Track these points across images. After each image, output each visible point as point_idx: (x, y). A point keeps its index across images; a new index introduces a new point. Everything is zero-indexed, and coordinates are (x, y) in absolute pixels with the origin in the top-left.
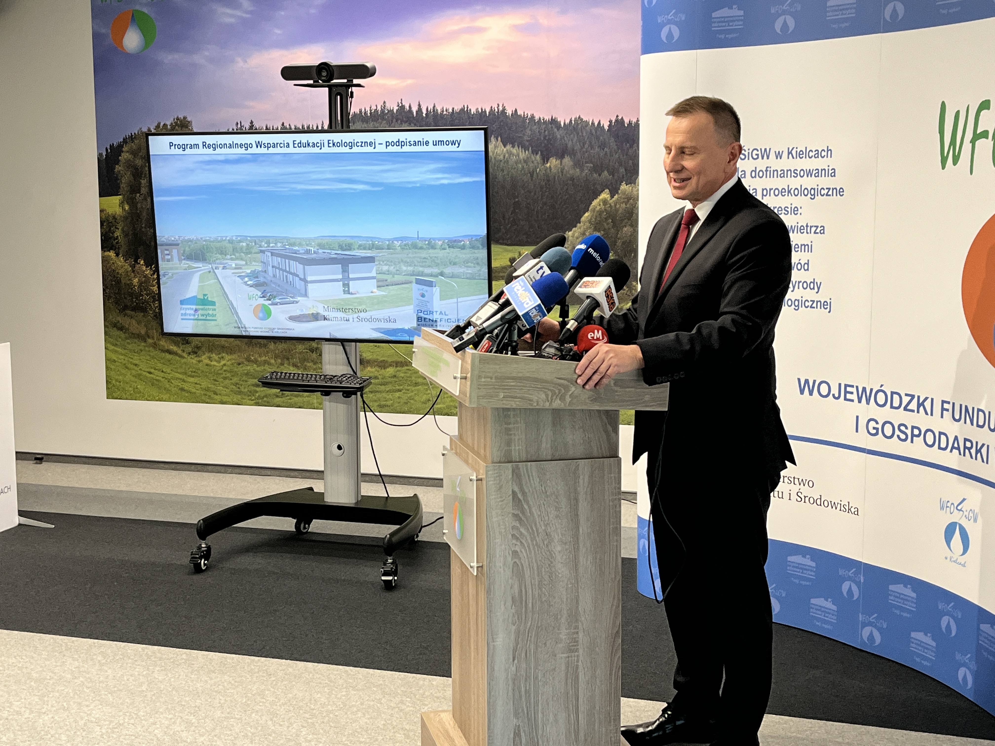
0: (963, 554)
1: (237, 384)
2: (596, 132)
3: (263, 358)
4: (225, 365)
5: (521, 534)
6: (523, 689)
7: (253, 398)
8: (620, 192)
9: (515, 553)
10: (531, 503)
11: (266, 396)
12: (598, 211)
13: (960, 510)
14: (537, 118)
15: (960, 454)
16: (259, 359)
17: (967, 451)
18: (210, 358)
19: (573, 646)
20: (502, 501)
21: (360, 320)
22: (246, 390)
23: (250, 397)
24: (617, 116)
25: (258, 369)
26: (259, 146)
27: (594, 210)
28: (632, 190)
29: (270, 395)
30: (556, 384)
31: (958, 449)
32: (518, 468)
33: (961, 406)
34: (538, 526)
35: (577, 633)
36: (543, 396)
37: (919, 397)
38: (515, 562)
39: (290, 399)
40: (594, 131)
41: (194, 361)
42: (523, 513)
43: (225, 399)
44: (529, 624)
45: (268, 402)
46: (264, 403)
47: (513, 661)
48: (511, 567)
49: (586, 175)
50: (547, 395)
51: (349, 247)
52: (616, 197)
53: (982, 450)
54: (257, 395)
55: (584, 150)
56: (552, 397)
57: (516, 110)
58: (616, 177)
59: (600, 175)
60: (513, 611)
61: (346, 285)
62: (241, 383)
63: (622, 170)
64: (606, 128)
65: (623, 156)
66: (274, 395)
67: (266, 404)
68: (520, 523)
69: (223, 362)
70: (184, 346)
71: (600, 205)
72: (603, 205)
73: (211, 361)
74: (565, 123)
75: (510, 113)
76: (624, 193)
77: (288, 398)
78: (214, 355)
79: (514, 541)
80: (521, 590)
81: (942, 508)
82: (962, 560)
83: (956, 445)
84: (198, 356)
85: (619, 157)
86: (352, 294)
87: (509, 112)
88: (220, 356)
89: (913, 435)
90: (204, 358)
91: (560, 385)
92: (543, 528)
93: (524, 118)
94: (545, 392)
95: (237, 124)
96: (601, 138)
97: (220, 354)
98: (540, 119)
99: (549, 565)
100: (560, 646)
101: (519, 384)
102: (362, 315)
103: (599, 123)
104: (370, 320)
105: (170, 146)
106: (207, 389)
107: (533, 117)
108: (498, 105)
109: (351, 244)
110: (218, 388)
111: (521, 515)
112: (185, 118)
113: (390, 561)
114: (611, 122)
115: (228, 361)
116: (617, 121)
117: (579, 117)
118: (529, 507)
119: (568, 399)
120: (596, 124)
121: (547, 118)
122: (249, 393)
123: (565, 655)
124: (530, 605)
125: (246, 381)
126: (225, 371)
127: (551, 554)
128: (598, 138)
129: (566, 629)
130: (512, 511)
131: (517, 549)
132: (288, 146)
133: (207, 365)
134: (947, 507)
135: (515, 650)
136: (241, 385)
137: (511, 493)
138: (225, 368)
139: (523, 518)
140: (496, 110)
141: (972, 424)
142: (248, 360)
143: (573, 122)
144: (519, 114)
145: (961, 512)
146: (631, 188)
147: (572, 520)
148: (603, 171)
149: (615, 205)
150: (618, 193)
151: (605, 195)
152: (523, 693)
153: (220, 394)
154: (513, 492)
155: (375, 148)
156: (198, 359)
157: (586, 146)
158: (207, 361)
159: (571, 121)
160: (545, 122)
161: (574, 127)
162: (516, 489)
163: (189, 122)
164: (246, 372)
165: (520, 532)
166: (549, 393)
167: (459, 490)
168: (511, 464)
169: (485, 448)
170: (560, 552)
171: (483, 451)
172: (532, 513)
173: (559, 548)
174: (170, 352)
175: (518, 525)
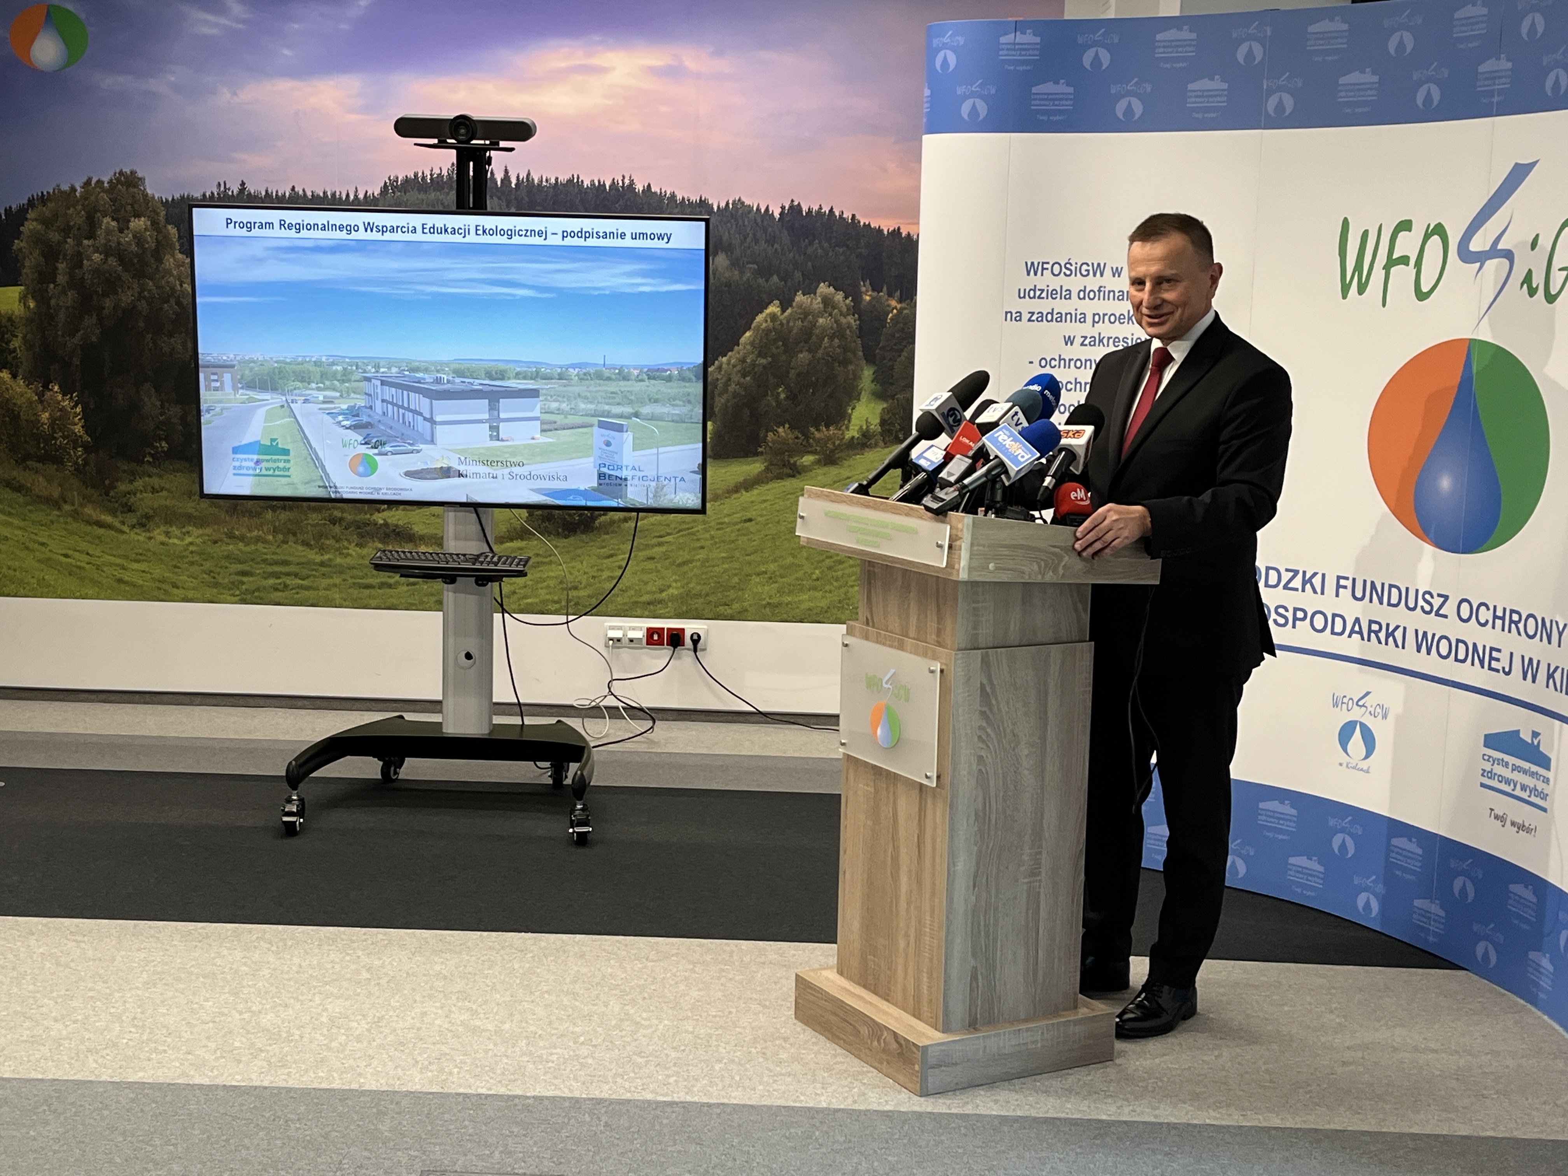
0: (1367, 757)
1: (211, 571)
2: (762, 222)
3: (255, 533)
4: (191, 543)
5: (988, 735)
6: (982, 923)
7: (238, 592)
8: (794, 304)
9: (980, 759)
10: (999, 699)
11: (258, 590)
12: (763, 330)
13: (1363, 706)
14: (679, 197)
15: (1363, 639)
16: (248, 535)
17: (1373, 635)
18: (167, 534)
19: (1035, 869)
20: (969, 696)
21: (512, 476)
22: (226, 581)
23: (232, 592)
24: (792, 201)
25: (247, 549)
26: (369, 230)
27: (758, 328)
28: (811, 302)
29: (265, 588)
30: (1050, 553)
31: (1360, 633)
32: (987, 654)
33: (1365, 581)
34: (1006, 725)
35: (1040, 853)
36: (1036, 567)
37: (1304, 573)
38: (980, 770)
39: (297, 593)
40: (759, 220)
41: (141, 538)
42: (991, 710)
43: (190, 594)
44: (991, 845)
45: (261, 599)
46: (255, 600)
47: (974, 889)
48: (976, 775)
49: (748, 279)
50: (1040, 567)
51: (502, 375)
52: (789, 311)
53: (1396, 634)
54: (244, 587)
55: (746, 245)
56: (1045, 568)
57: (649, 185)
58: (789, 284)
59: (767, 281)
60: (976, 829)
61: (495, 429)
62: (218, 570)
63: (798, 275)
64: (777, 215)
65: (800, 256)
66: (271, 587)
67: (259, 601)
68: (987, 722)
69: (189, 540)
70: (124, 515)
71: (766, 321)
72: (771, 321)
73: (170, 538)
74: (718, 207)
75: (641, 189)
76: (800, 306)
77: (294, 591)
78: (174, 528)
79: (980, 745)
80: (985, 803)
81: (1335, 705)
82: (1364, 765)
83: (1357, 628)
84: (148, 531)
85: (794, 257)
86: (502, 440)
87: (639, 187)
88: (184, 530)
89: (1295, 619)
90: (158, 534)
91: (1055, 554)
92: (1011, 727)
93: (661, 197)
94: (1037, 563)
95: (219, 185)
96: (770, 229)
97: (184, 527)
98: (683, 199)
99: (1015, 772)
100: (1022, 869)
101: (1011, 553)
102: (516, 470)
103: (767, 209)
104: (529, 477)
105: (228, 224)
106: (163, 581)
107: (673, 196)
108: (624, 177)
109: (505, 371)
110: (181, 578)
111: (988, 712)
112: (133, 173)
113: (579, 807)
114: (783, 208)
115: (198, 537)
116: (791, 207)
117: (739, 200)
118: (998, 704)
119: (1061, 571)
120: (763, 211)
121: (695, 198)
122: (230, 585)
123: (1026, 880)
124: (993, 821)
125: (226, 568)
126: (192, 552)
127: (1017, 759)
128: (765, 230)
129: (1030, 849)
130: (979, 708)
131: (983, 753)
132: (415, 230)
133: (162, 543)
134: (1343, 703)
135: (975, 876)
136: (219, 574)
137: (979, 686)
138: (191, 548)
139: (991, 716)
140: (621, 184)
141: (1381, 603)
142: (231, 536)
143: (731, 206)
144: (653, 190)
145: (1363, 709)
146: (809, 300)
147: (1040, 718)
148: (772, 275)
149: (788, 322)
150: (791, 306)
151: (774, 308)
152: (982, 927)
153: (183, 588)
154: (981, 684)
155: (545, 239)
156: (148, 535)
157: (749, 239)
158: (163, 538)
159: (727, 203)
160: (691, 204)
161: (732, 214)
162: (985, 682)
163: (140, 179)
164: (225, 553)
165: (987, 732)
166: (1042, 563)
167: (888, 686)
168: (980, 651)
169: (939, 633)
170: (1027, 756)
171: (934, 637)
172: (999, 710)
173: (1026, 752)
174: (100, 524)
175: (984, 724)
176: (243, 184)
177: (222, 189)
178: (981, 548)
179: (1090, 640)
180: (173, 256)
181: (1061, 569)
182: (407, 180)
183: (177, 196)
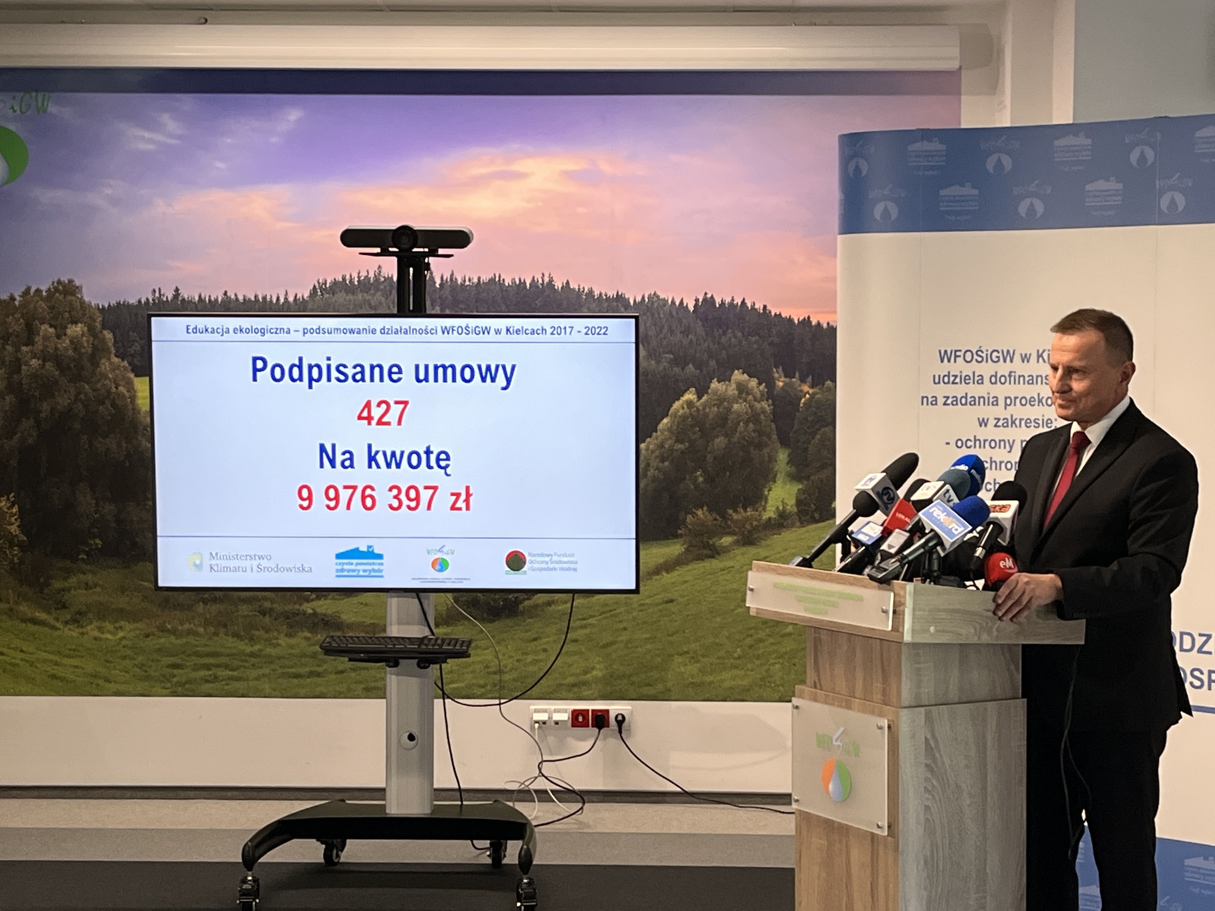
1: (143, 665)
2: (677, 313)
3: (187, 626)
4: (124, 638)
5: (933, 786)
7: (169, 685)
8: (710, 391)
9: (927, 808)
10: (942, 752)
11: (187, 682)
12: (680, 417)
14: (596, 293)
16: (180, 628)
18: (100, 629)
20: (915, 749)
22: (157, 674)
23: (163, 685)
24: (706, 294)
25: (179, 642)
27: (675, 415)
28: (726, 389)
29: (195, 679)
30: (984, 617)
32: (930, 711)
34: (949, 777)
35: (985, 897)
36: (972, 631)
38: (927, 819)
39: (227, 685)
40: (674, 313)
41: (75, 634)
42: (935, 762)
43: (122, 688)
44: (940, 890)
45: (193, 691)
46: (185, 692)
48: (923, 823)
49: (665, 368)
50: (975, 629)
52: (705, 398)
54: (175, 680)
55: (662, 336)
56: (980, 629)
57: (568, 283)
58: (705, 372)
59: (683, 369)
60: (925, 875)
62: (150, 663)
63: (713, 363)
64: (691, 308)
65: (714, 344)
66: (202, 679)
67: (190, 693)
68: (932, 774)
69: (121, 634)
70: (58, 612)
71: (683, 408)
72: (688, 408)
73: (103, 633)
74: (635, 301)
75: (560, 286)
76: (715, 393)
77: (223, 682)
78: (107, 624)
79: (927, 795)
80: (932, 851)
84: (82, 627)
85: (709, 346)
87: (558, 284)
88: (117, 625)
90: (92, 630)
91: (987, 617)
92: (954, 779)
93: (579, 293)
95: (154, 291)
96: (684, 321)
97: (116, 622)
98: (601, 294)
99: (959, 821)
101: (950, 617)
103: (682, 302)
106: (95, 676)
107: (591, 291)
108: (543, 275)
110: (113, 672)
111: (933, 765)
112: (71, 281)
113: (525, 881)
114: (697, 300)
115: (130, 631)
116: (705, 299)
117: (655, 294)
118: (941, 757)
120: (677, 303)
121: (612, 293)
122: (162, 678)
124: (941, 867)
125: (158, 661)
126: (124, 647)
127: (961, 808)
128: (680, 321)
129: (975, 893)
130: (925, 761)
131: (929, 803)
133: (96, 639)
136: (150, 667)
137: (924, 739)
138: (124, 642)
139: (935, 769)
140: (540, 281)
142: (163, 629)
143: (647, 300)
144: (572, 287)
146: (724, 387)
147: (980, 770)
148: (686, 364)
149: (704, 409)
150: (707, 393)
151: (690, 396)
153: (115, 682)
154: (926, 739)
156: (81, 630)
157: (665, 331)
158: (96, 633)
159: (643, 298)
160: (608, 299)
161: (647, 306)
162: (929, 737)
163: (77, 287)
164: (157, 646)
165: (932, 784)
166: (977, 626)
167: (839, 743)
168: (923, 709)
169: (884, 693)
170: (969, 806)
171: (879, 696)
172: (943, 763)
173: (968, 802)
174: (35, 621)
175: (930, 776)
176: (177, 290)
177: (157, 295)
178: (922, 613)
179: (1023, 697)
180: (109, 359)
181: (994, 630)
182: (335, 283)
183: (113, 302)
